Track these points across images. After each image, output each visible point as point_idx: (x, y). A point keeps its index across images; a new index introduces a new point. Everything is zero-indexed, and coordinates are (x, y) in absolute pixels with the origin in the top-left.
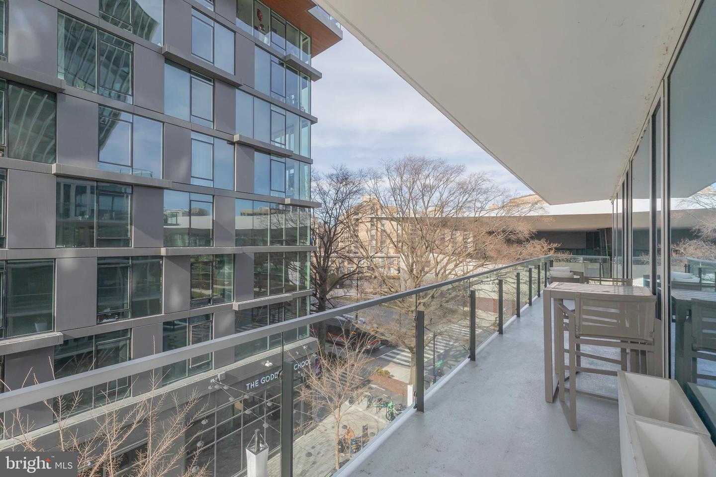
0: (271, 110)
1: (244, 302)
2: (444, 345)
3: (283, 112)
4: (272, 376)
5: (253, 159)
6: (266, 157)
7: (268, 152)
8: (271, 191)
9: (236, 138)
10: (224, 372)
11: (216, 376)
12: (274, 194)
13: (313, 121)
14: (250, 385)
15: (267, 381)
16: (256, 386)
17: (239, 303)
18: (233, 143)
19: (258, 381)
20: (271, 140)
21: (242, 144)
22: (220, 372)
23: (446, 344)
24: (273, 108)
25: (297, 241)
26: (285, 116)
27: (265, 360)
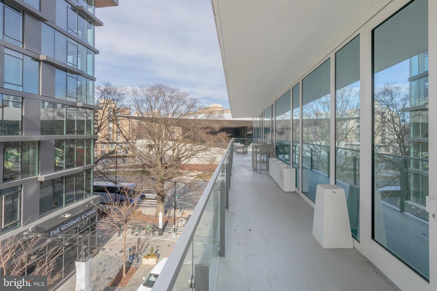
0: (67, 41)
1: (48, 175)
2: (171, 192)
3: (76, 43)
4: (69, 224)
5: (54, 74)
6: (64, 74)
7: (65, 70)
8: (67, 97)
9: (42, 57)
10: (34, 226)
11: (28, 230)
12: (69, 99)
13: (96, 52)
14: (53, 233)
15: (66, 228)
16: (58, 232)
17: (45, 176)
18: (38, 60)
19: (59, 228)
20: (67, 62)
21: (46, 62)
22: (31, 226)
23: (171, 191)
24: (69, 39)
25: (84, 131)
26: (77, 46)
27: (64, 213)
